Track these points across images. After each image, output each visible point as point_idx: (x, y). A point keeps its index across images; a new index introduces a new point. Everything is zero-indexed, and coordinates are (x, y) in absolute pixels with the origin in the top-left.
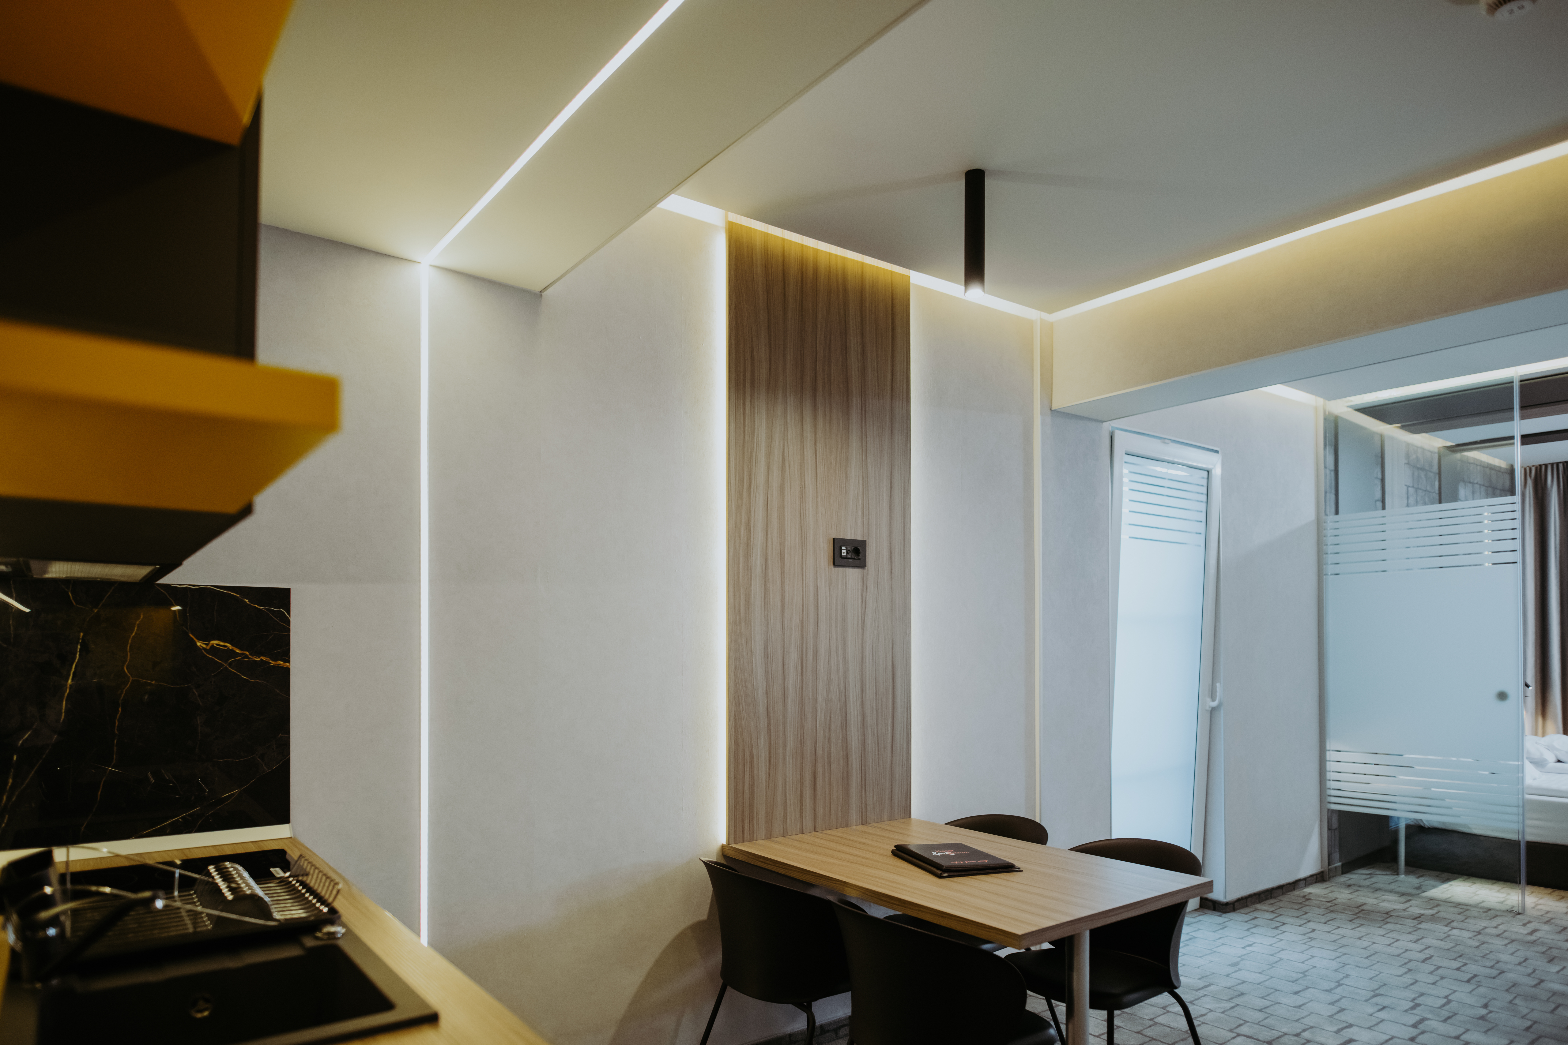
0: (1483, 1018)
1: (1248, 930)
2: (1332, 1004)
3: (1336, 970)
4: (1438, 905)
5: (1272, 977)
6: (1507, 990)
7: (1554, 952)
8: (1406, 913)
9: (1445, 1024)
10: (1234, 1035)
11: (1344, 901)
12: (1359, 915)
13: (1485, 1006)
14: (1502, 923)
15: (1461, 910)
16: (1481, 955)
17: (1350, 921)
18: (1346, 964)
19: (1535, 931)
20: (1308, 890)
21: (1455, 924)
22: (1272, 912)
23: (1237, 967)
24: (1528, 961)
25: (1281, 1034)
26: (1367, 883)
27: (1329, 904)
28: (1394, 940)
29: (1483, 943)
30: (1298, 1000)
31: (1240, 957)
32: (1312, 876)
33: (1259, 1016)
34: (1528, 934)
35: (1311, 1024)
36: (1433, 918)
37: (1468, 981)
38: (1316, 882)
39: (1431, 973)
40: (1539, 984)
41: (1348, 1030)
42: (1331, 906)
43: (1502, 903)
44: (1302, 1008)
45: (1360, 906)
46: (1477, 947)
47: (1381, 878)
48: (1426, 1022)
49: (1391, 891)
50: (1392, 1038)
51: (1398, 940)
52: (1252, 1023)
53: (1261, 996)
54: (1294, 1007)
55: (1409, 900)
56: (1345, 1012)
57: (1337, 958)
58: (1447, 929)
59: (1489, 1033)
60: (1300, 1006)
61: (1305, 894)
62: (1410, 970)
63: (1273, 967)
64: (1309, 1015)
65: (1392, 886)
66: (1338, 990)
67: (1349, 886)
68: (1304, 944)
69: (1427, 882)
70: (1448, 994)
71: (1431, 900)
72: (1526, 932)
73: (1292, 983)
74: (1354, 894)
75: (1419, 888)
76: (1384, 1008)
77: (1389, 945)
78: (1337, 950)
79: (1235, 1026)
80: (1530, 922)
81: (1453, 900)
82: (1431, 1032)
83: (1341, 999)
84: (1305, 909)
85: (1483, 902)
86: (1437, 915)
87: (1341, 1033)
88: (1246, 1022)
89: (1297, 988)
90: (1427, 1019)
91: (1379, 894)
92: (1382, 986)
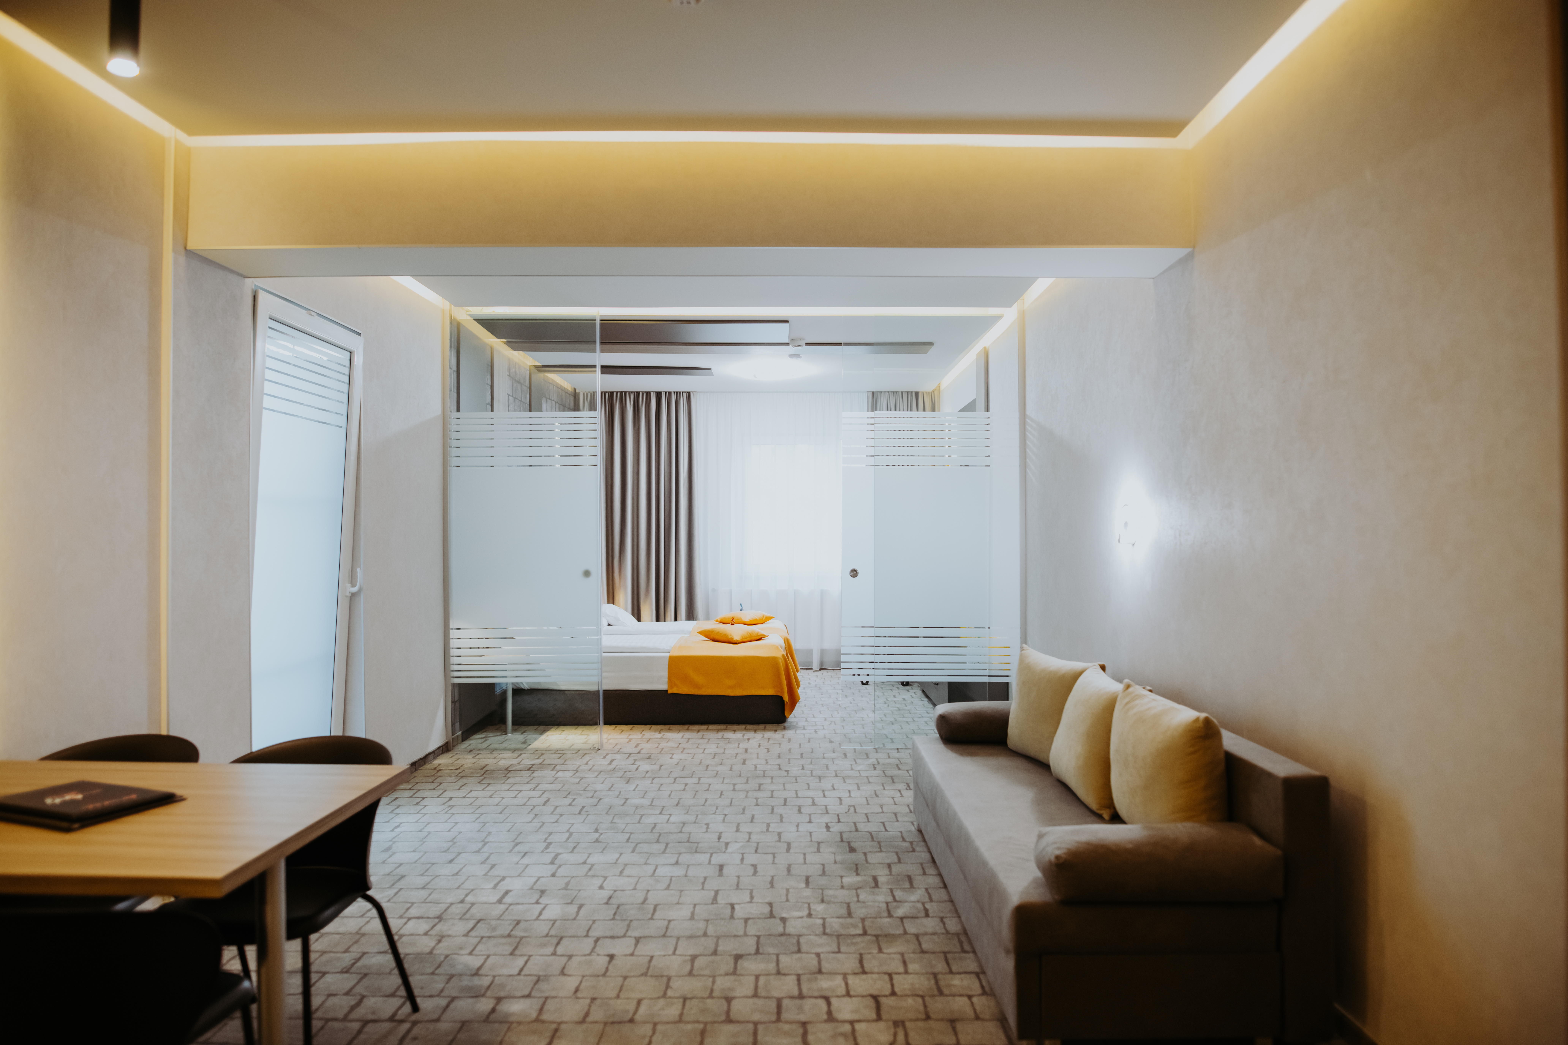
0: (597, 841)
1: (392, 812)
2: (483, 863)
3: (479, 831)
4: (542, 754)
5: (426, 852)
6: (607, 813)
7: (628, 774)
8: (521, 766)
9: (573, 854)
10: (405, 920)
11: (470, 766)
12: (485, 776)
13: (596, 830)
14: (590, 759)
15: (560, 755)
16: (583, 789)
17: (479, 783)
18: (486, 823)
19: (612, 761)
20: (437, 762)
21: (558, 768)
22: (410, 789)
23: (391, 851)
24: (614, 786)
25: (447, 905)
26: (484, 745)
27: (458, 771)
28: (517, 792)
29: (582, 778)
30: (454, 868)
31: (391, 841)
32: (439, 748)
33: (423, 894)
34: (608, 764)
35: (471, 887)
36: (542, 766)
37: (580, 813)
38: (442, 754)
39: (552, 813)
40: (625, 802)
41: (502, 883)
42: (460, 773)
43: (585, 743)
44: (459, 874)
45: (484, 768)
46: (578, 783)
47: (494, 739)
48: (560, 857)
49: (505, 749)
50: (539, 878)
51: (521, 791)
52: (419, 903)
53: (420, 874)
54: (452, 876)
55: (521, 754)
56: (496, 866)
57: (477, 819)
58: (554, 773)
59: (605, 852)
60: (457, 873)
61: (436, 766)
62: (536, 815)
63: (424, 842)
64: (467, 879)
65: (505, 745)
66: (486, 849)
67: (471, 751)
68: (446, 813)
69: (529, 736)
70: (568, 828)
71: (537, 750)
73: (445, 854)
74: (476, 757)
75: (524, 743)
76: (526, 853)
77: (515, 797)
78: (475, 812)
79: (403, 911)
80: (607, 754)
81: (552, 747)
82: (565, 864)
83: (489, 856)
84: (439, 780)
85: (573, 745)
86: (544, 763)
87: (498, 887)
88: (413, 904)
89: (451, 857)
90: (560, 854)
91: (496, 754)
92: (519, 835)
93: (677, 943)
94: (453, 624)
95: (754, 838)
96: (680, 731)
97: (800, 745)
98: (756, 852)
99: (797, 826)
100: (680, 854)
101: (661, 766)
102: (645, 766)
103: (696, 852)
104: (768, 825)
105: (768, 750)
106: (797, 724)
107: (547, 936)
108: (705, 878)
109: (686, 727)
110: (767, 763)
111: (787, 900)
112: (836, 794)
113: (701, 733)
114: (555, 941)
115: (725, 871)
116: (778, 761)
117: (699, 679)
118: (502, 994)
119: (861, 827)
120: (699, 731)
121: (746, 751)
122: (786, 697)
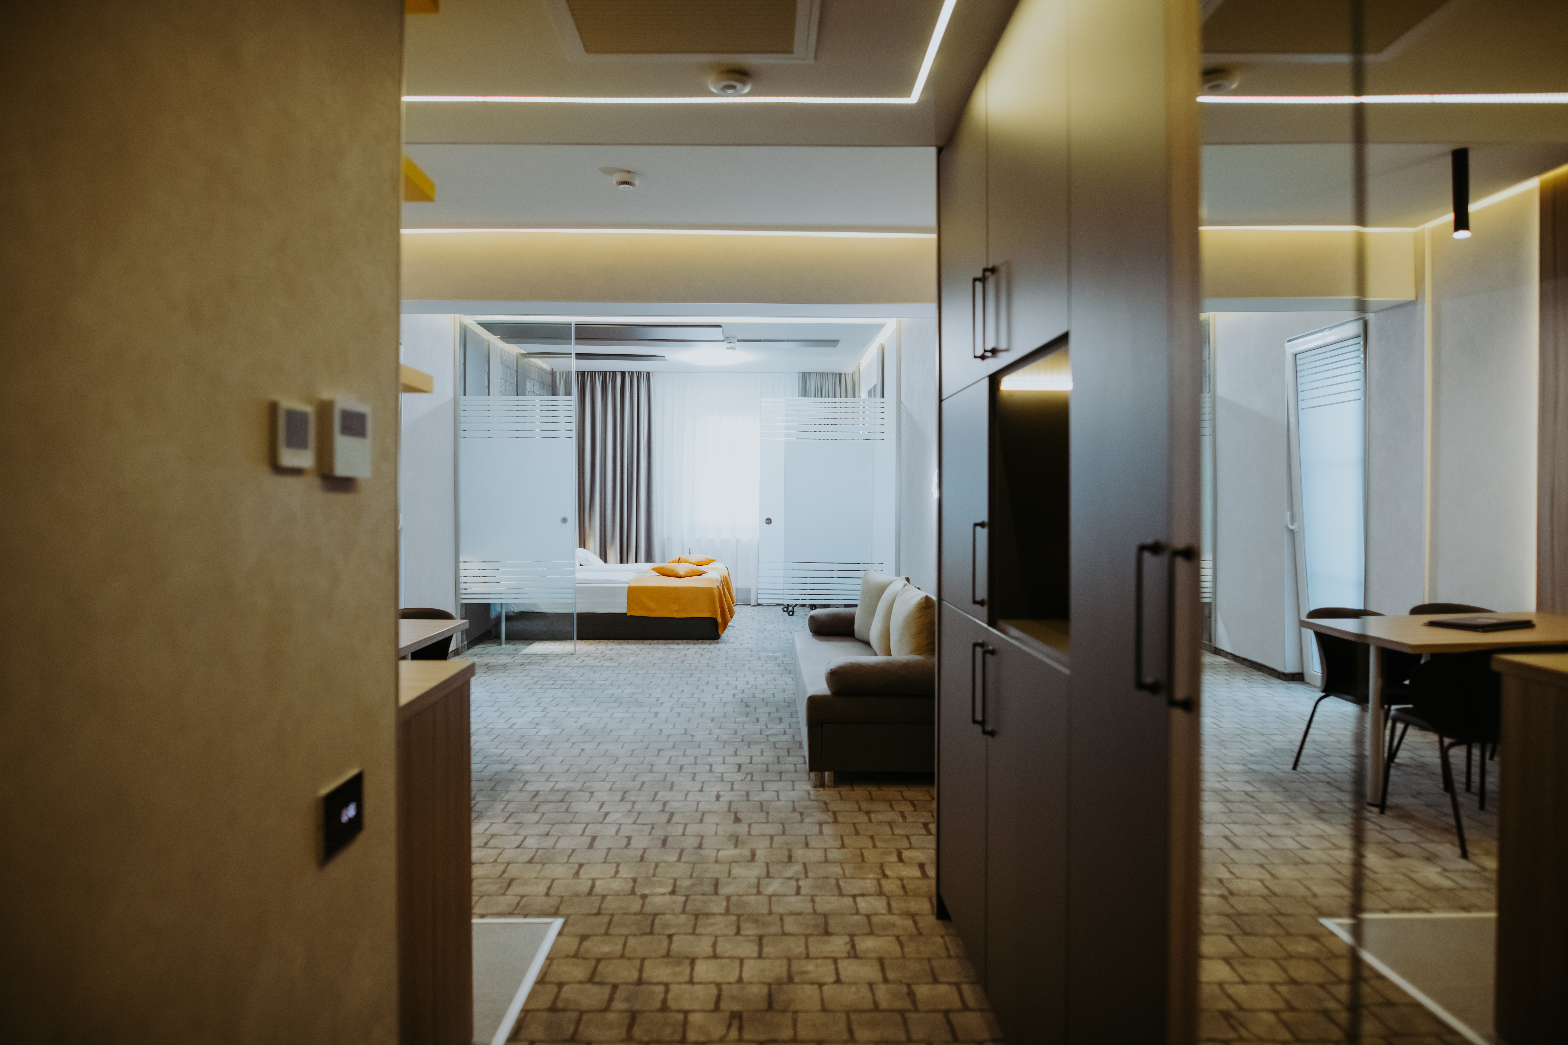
0: (573, 701)
2: (497, 711)
4: (530, 657)
6: (580, 688)
7: (595, 668)
8: (515, 663)
9: (557, 707)
12: (489, 669)
13: (572, 696)
14: (567, 660)
15: (543, 657)
16: (562, 676)
19: (583, 661)
21: (543, 664)
24: (584, 674)
26: (485, 652)
28: (514, 677)
29: (561, 670)
36: (530, 663)
37: (560, 688)
38: (455, 656)
39: (541, 688)
40: (593, 683)
41: (510, 720)
43: (563, 650)
46: (559, 673)
47: (492, 648)
48: (548, 709)
49: (501, 654)
50: (534, 718)
51: (517, 677)
55: (514, 657)
56: (505, 713)
57: (488, 690)
58: (540, 667)
59: (578, 706)
62: (529, 689)
64: (487, 718)
65: (501, 651)
67: (475, 655)
69: (519, 646)
70: (552, 695)
71: (526, 655)
72: (579, 662)
74: (480, 658)
75: (516, 650)
76: (524, 707)
77: (513, 680)
80: (580, 657)
81: (536, 653)
82: (552, 712)
85: (553, 652)
91: (494, 657)
92: (518, 698)
93: (624, 744)
94: (462, 558)
95: (681, 700)
96: (636, 644)
97: (727, 652)
98: (682, 707)
99: (713, 695)
100: (629, 708)
101: (620, 664)
102: (608, 664)
103: (641, 706)
104: (693, 694)
105: (702, 655)
106: (728, 640)
107: (542, 741)
108: (645, 718)
109: (641, 641)
110: (699, 662)
111: (697, 728)
112: (746, 679)
113: (652, 646)
114: (548, 743)
115: (659, 715)
116: (708, 662)
117: (652, 605)
118: (517, 763)
119: (757, 695)
120: (651, 644)
121: (685, 656)
122: (719, 620)
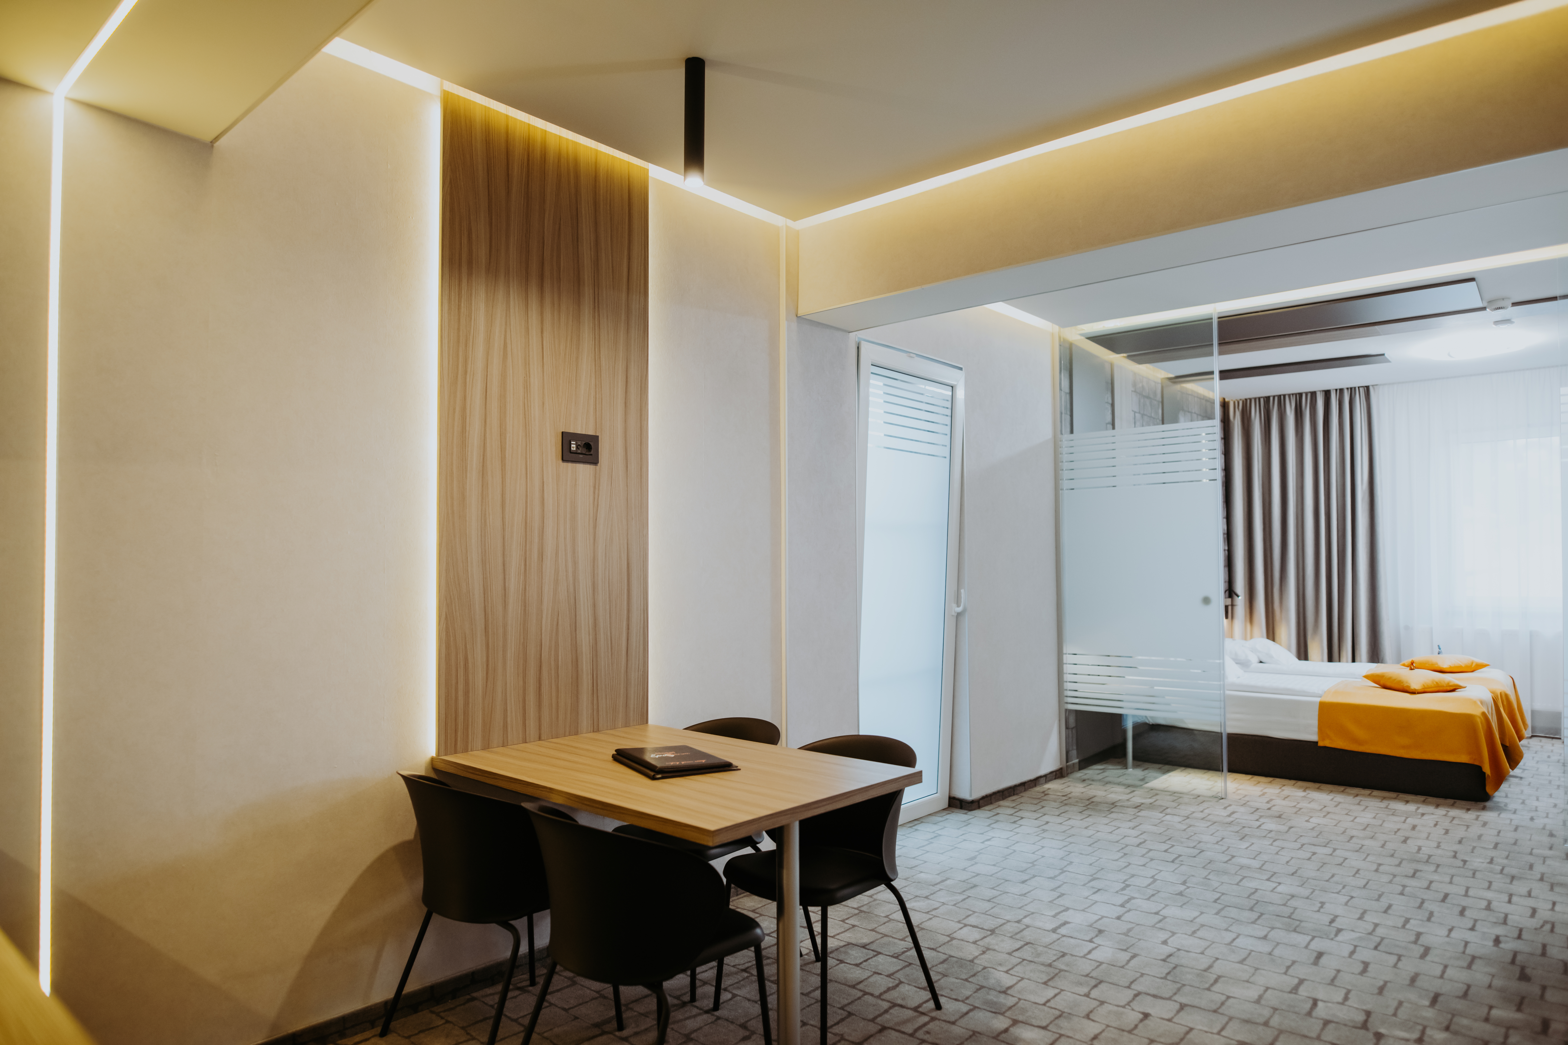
0: (1181, 894)
1: (989, 826)
2: (1053, 890)
3: (1062, 859)
4: (1157, 794)
5: (1004, 868)
6: (1204, 867)
7: (1246, 830)
8: (1129, 803)
9: (1148, 901)
10: (963, 925)
11: (1078, 794)
12: (1089, 806)
13: (1184, 883)
14: (1208, 808)
15: (1175, 798)
16: (1187, 837)
17: (1080, 812)
18: (1072, 853)
19: (1233, 813)
20: (1047, 786)
21: (1168, 811)
22: (1013, 807)
23: (974, 860)
24: (1224, 840)
25: (1004, 921)
26: (1100, 777)
27: (1065, 798)
28: (1115, 828)
29: (1190, 826)
30: (1025, 888)
31: (978, 851)
32: (1052, 773)
33: (987, 906)
34: (1227, 816)
35: (1032, 911)
36: (1151, 807)
37: (1173, 861)
38: (1055, 779)
39: (1143, 856)
40: (1230, 860)
41: (1064, 913)
42: (1066, 800)
43: (1209, 789)
44: (1026, 895)
45: (1091, 798)
46: (1185, 830)
47: (1112, 772)
48: (1133, 901)
49: (1119, 784)
50: (1102, 918)
51: (1119, 828)
52: (980, 913)
53: (991, 887)
54: (1019, 895)
55: (1134, 791)
56: (1065, 896)
57: (1065, 847)
58: (1162, 815)
59: (1184, 907)
60: (1025, 894)
61: (1045, 790)
62: (1125, 854)
63: (1007, 859)
64: (1032, 902)
65: (1121, 780)
66: (1061, 877)
67: (1084, 780)
68: (1037, 835)
69: (1150, 774)
70: (1154, 874)
71: (1152, 790)
72: (1226, 815)
73: (1021, 873)
74: (1087, 787)
75: (1143, 780)
76: (1099, 890)
77: (1111, 833)
78: (1065, 840)
79: (964, 917)
80: (1230, 805)
81: (1170, 789)
82: (1136, 910)
83: (1062, 885)
84: (1043, 804)
85: (1195, 789)
86: (1155, 803)
87: (1058, 917)
88: (974, 912)
89: (1025, 877)
90: (1134, 898)
91: (1108, 786)
92: (1100, 870)
93: (1227, 1023)
94: (1067, 649)
95: (1380, 931)
96: (1331, 792)
97: (1499, 832)
98: (1376, 948)
99: (1450, 930)
100: (1273, 928)
101: (1291, 828)
102: (1270, 825)
103: (1295, 931)
104: (1407, 921)
105: (1447, 832)
106: (1506, 805)
107: (1087, 976)
108: (1294, 962)
109: (1342, 788)
110: (1438, 847)
111: (1395, 1015)
112: (1531, 902)
113: (1358, 799)
114: (1093, 982)
115: (1323, 960)
116: (1456, 847)
117: (1360, 733)
118: (1021, 1018)
119: (1553, 952)
120: (1357, 795)
121: (1414, 827)
122: (1487, 769)
